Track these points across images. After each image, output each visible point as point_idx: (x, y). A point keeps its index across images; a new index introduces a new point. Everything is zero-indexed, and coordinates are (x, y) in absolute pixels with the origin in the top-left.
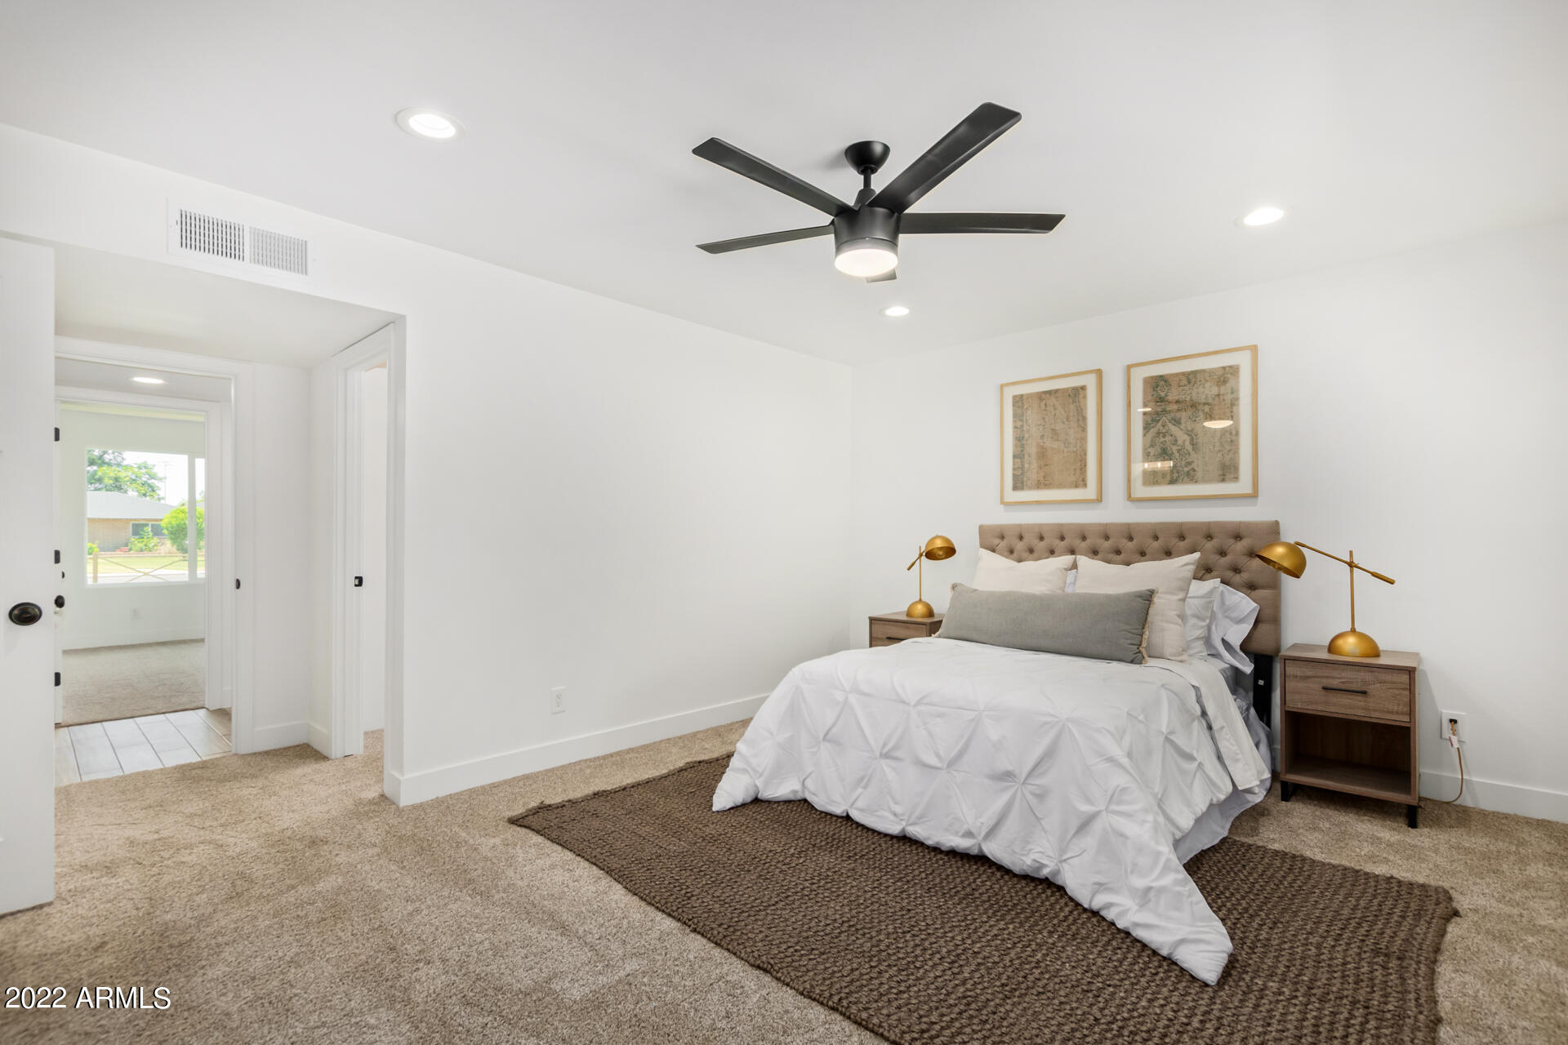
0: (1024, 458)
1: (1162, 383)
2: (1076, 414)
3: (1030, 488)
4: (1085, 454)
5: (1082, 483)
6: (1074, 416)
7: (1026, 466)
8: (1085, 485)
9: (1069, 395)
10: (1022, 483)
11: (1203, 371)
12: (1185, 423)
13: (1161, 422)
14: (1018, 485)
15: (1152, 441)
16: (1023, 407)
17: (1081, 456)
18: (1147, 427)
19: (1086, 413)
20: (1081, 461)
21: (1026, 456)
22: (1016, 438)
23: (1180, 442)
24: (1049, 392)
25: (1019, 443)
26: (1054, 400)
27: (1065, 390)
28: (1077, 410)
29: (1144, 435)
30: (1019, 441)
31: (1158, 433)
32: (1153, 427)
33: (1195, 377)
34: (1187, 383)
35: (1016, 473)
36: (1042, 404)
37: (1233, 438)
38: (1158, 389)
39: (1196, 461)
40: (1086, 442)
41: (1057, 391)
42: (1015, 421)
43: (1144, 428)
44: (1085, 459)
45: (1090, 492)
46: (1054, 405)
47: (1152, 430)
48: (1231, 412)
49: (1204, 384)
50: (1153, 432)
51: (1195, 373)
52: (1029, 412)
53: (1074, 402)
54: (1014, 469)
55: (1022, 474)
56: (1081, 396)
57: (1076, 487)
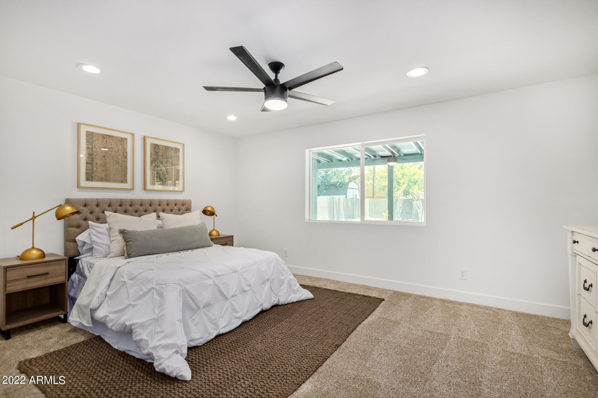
0: (93, 165)
1: (157, 147)
2: (122, 150)
3: (97, 181)
4: (127, 169)
5: (124, 181)
6: (121, 150)
7: (95, 169)
8: (126, 182)
9: (119, 140)
10: (92, 177)
11: (170, 147)
12: (164, 164)
13: (156, 161)
14: (89, 177)
15: (153, 168)
16: (93, 139)
17: (125, 169)
18: (152, 163)
19: (127, 150)
20: (125, 171)
21: (95, 164)
22: (88, 154)
23: (163, 171)
24: (109, 136)
25: (90, 157)
26: (111, 141)
27: (117, 138)
28: (123, 148)
29: (151, 165)
30: (91, 156)
31: (156, 166)
32: (154, 163)
33: (167, 148)
34: (165, 150)
35: (88, 171)
36: (105, 141)
37: (178, 172)
38: (156, 149)
39: (167, 178)
40: (127, 163)
41: (112, 137)
42: (87, 145)
43: (151, 163)
44: (127, 171)
45: (128, 185)
46: (111, 143)
47: (153, 164)
48: (178, 163)
49: (170, 152)
50: (154, 165)
51: (168, 147)
52: (97, 142)
53: (121, 144)
54: (87, 170)
55: (92, 173)
56: (125, 142)
57: (122, 182)
